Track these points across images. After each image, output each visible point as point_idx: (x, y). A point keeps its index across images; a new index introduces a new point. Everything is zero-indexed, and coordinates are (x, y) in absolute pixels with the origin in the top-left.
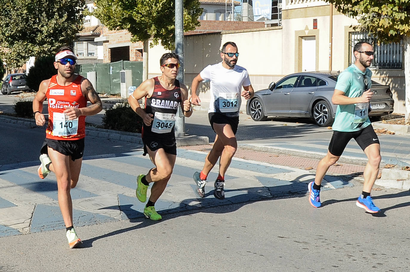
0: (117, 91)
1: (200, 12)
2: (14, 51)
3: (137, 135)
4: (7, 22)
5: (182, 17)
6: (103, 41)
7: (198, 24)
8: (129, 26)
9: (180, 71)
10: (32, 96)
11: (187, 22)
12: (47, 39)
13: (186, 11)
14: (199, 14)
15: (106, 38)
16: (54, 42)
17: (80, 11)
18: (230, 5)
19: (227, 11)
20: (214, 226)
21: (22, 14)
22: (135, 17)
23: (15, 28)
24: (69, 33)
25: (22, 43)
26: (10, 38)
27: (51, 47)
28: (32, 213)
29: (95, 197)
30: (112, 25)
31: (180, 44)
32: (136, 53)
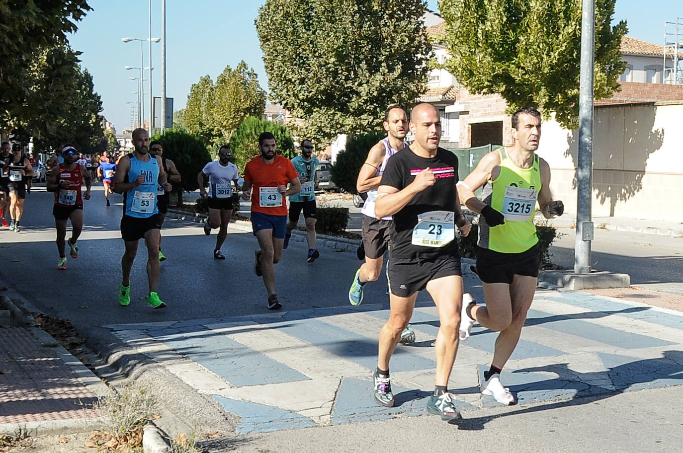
1: (622, 68)
2: (312, 125)
4: (302, 76)
5: (591, 74)
6: (460, 112)
7: (617, 87)
8: (503, 89)
9: (586, 164)
11: (599, 84)
12: (367, 106)
13: (598, 66)
14: (619, 71)
15: (465, 106)
16: (379, 111)
17: (423, 61)
18: (671, 58)
19: (666, 68)
20: (634, 422)
21: (327, 64)
22: (513, 73)
23: (315, 87)
25: (325, 111)
26: (306, 103)
27: (374, 119)
28: (336, 392)
30: (475, 85)
31: (587, 120)
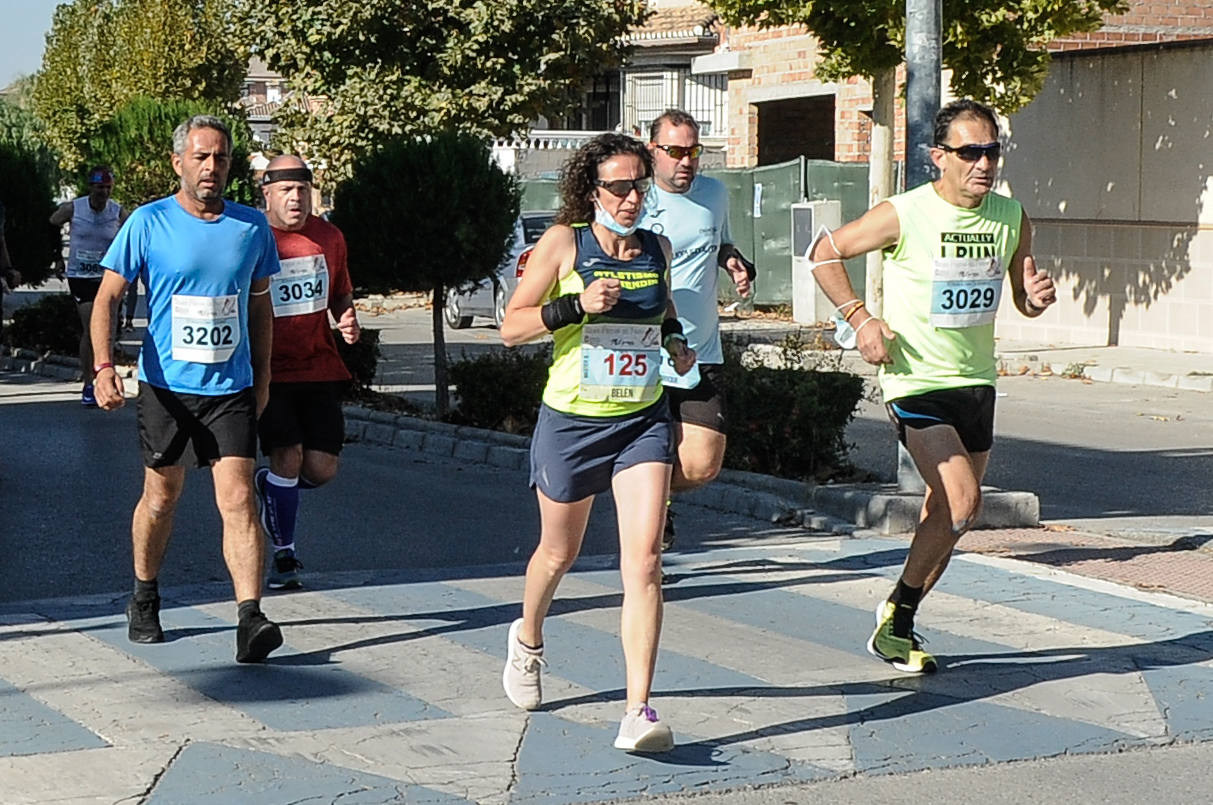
0: (780, 291)
2: (343, 111)
3: (744, 482)
6: (730, 72)
10: (420, 306)
12: (487, 59)
15: (740, 56)
16: (519, 72)
23: (349, 11)
24: (581, 32)
25: (377, 75)
26: (327, 55)
27: (506, 93)
28: (157, 778)
29: (433, 722)
32: (861, 125)
